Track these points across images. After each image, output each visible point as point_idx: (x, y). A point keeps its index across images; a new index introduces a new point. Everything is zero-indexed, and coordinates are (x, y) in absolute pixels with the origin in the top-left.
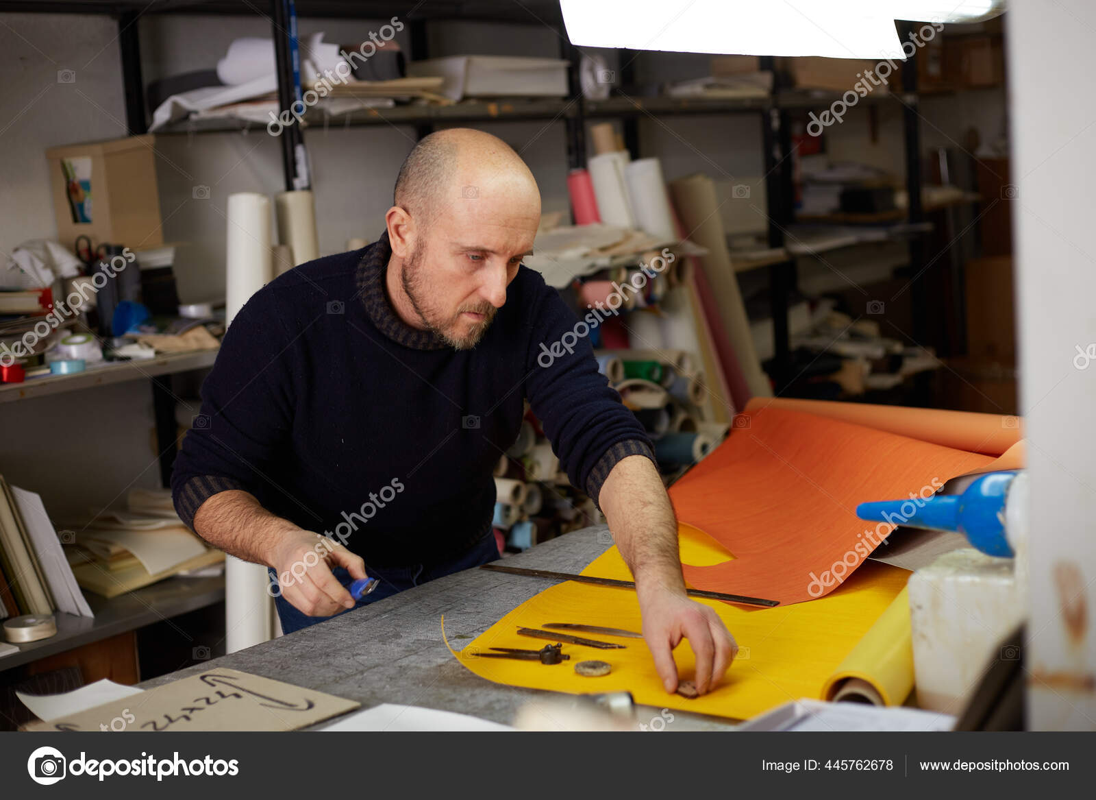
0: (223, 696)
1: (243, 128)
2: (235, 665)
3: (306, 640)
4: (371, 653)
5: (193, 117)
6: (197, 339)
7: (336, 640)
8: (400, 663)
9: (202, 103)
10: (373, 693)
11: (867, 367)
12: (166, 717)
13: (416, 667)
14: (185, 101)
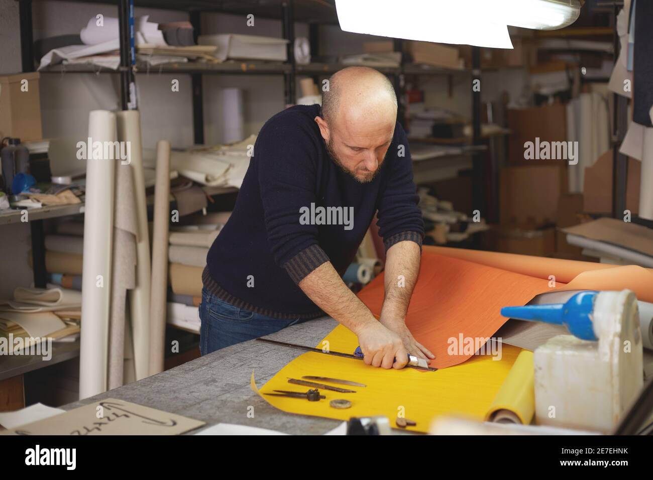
0: (117, 416)
1: (97, 71)
2: (119, 396)
3: (158, 382)
4: (200, 391)
5: (65, 63)
6: (66, 197)
7: (177, 382)
8: (220, 398)
9: (71, 55)
10: (210, 416)
11: (447, 228)
12: (85, 428)
13: (231, 401)
14: (60, 52)
